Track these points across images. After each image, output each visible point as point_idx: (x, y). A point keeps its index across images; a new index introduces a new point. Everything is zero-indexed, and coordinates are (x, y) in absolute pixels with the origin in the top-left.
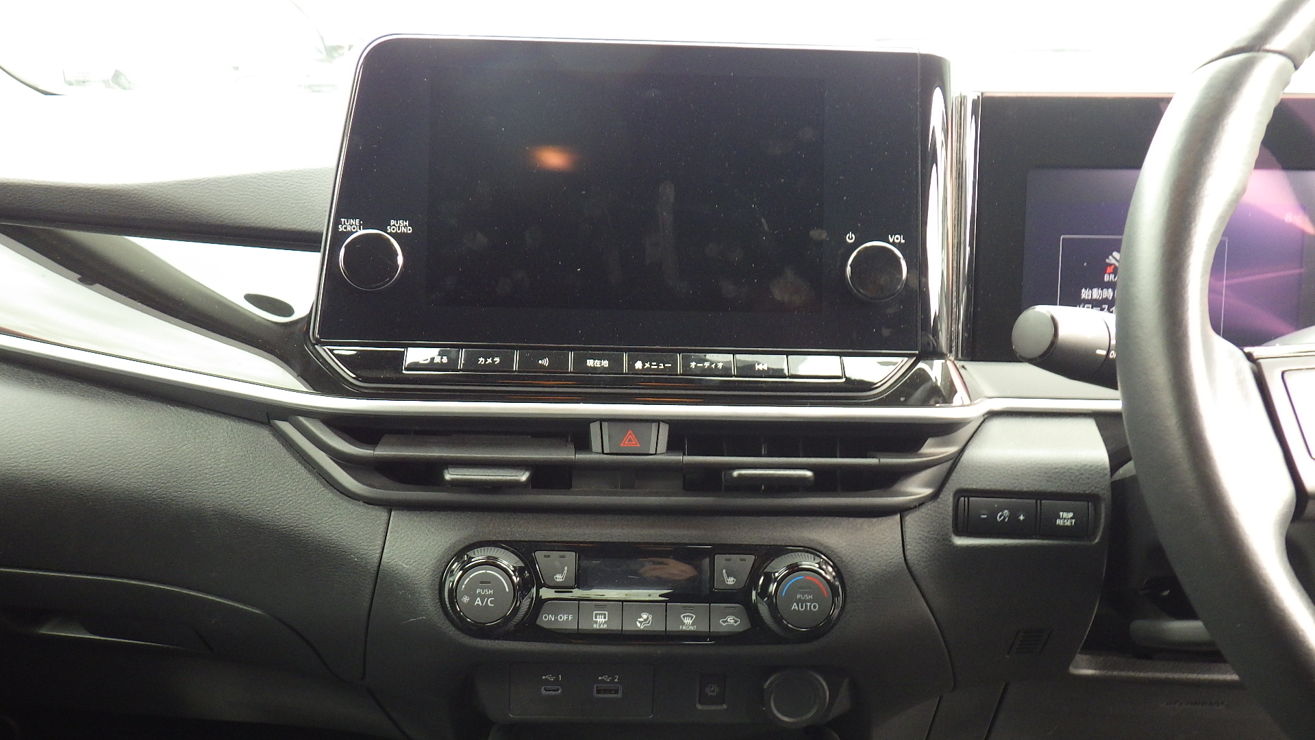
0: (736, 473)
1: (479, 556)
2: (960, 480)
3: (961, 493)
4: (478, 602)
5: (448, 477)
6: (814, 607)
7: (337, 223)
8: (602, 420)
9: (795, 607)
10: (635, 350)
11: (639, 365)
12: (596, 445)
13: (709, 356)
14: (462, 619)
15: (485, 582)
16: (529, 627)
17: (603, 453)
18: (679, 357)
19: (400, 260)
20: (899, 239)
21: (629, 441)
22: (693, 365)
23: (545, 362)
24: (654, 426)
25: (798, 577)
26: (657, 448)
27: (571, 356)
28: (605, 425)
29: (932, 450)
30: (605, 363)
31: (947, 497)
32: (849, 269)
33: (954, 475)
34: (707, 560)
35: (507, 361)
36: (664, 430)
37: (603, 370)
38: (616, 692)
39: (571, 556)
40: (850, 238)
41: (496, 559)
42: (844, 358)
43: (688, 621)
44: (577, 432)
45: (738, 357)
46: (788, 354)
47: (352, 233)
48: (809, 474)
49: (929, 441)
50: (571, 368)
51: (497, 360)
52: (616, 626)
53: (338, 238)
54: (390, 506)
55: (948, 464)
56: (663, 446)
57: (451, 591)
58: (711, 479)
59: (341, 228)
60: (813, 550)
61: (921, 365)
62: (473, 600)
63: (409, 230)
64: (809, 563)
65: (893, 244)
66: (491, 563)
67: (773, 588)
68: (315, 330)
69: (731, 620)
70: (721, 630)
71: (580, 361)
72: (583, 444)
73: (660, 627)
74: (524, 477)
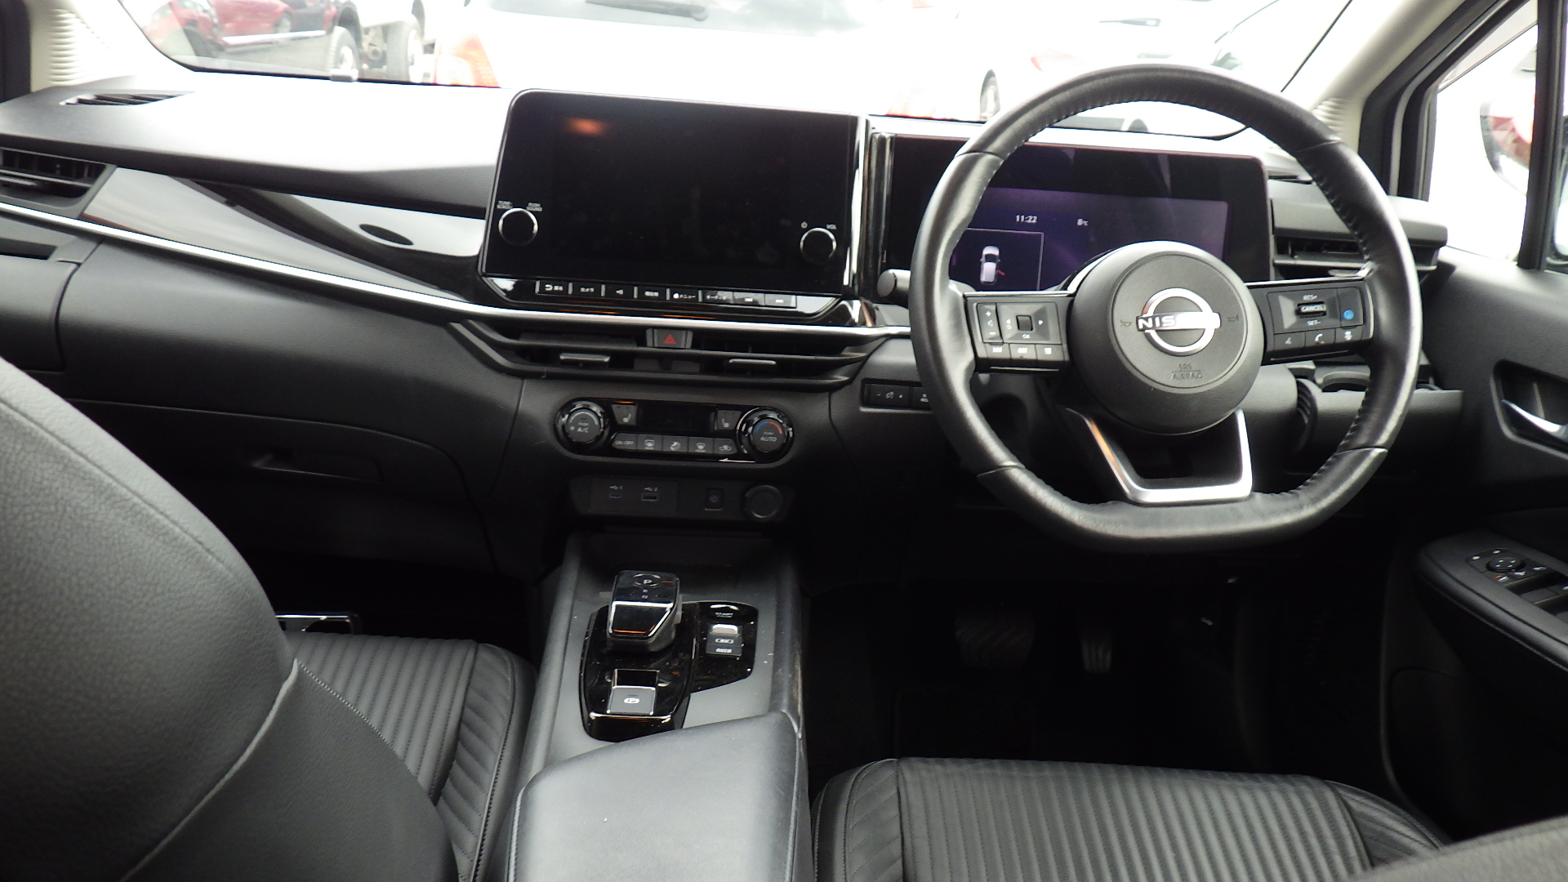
0: (731, 361)
1: (579, 405)
2: (866, 373)
3: (867, 381)
4: (580, 430)
5: (562, 357)
6: (774, 439)
7: (496, 203)
8: (654, 327)
9: (763, 439)
10: (675, 287)
11: (676, 296)
12: (649, 343)
13: (720, 293)
14: (570, 440)
15: (584, 419)
16: (608, 449)
17: (654, 347)
18: (700, 292)
19: (536, 227)
20: (834, 227)
21: (670, 340)
22: (708, 297)
23: (620, 292)
24: (684, 332)
25: (765, 422)
26: (686, 345)
27: (636, 289)
28: (656, 330)
29: (849, 353)
30: (656, 294)
31: (858, 383)
32: (802, 244)
33: (863, 370)
34: (713, 414)
35: (598, 290)
36: (690, 335)
37: (654, 298)
38: (655, 498)
39: (633, 408)
40: (804, 225)
41: (588, 406)
42: (799, 297)
43: (701, 447)
44: (639, 333)
45: (736, 293)
46: (765, 293)
47: (506, 210)
48: (773, 362)
49: (847, 348)
50: (635, 296)
51: (592, 290)
52: (659, 449)
53: (498, 213)
54: (522, 375)
55: (860, 363)
56: (689, 345)
57: (563, 426)
58: (716, 366)
59: (499, 207)
60: (774, 410)
61: (843, 302)
62: (576, 429)
63: (540, 209)
64: (772, 415)
65: (829, 230)
66: (587, 408)
67: (750, 429)
68: (482, 267)
69: (726, 447)
70: (720, 453)
71: (641, 293)
72: (642, 341)
73: (684, 450)
74: (607, 359)
